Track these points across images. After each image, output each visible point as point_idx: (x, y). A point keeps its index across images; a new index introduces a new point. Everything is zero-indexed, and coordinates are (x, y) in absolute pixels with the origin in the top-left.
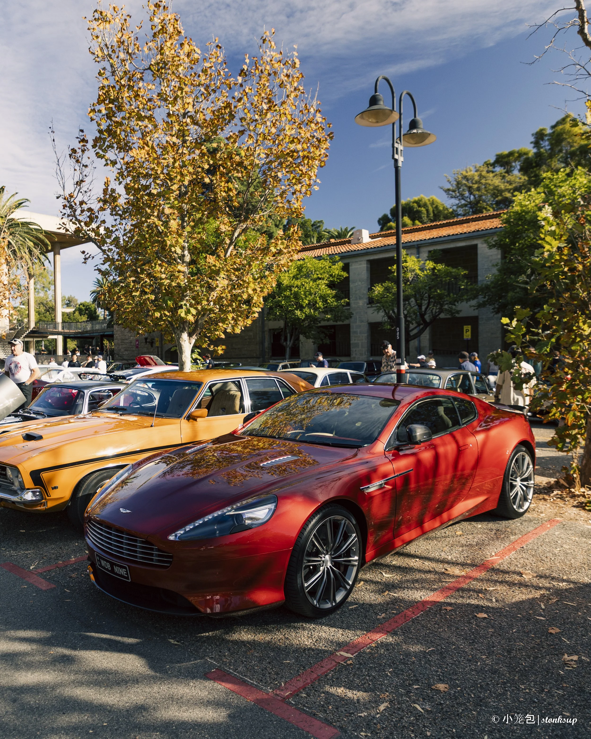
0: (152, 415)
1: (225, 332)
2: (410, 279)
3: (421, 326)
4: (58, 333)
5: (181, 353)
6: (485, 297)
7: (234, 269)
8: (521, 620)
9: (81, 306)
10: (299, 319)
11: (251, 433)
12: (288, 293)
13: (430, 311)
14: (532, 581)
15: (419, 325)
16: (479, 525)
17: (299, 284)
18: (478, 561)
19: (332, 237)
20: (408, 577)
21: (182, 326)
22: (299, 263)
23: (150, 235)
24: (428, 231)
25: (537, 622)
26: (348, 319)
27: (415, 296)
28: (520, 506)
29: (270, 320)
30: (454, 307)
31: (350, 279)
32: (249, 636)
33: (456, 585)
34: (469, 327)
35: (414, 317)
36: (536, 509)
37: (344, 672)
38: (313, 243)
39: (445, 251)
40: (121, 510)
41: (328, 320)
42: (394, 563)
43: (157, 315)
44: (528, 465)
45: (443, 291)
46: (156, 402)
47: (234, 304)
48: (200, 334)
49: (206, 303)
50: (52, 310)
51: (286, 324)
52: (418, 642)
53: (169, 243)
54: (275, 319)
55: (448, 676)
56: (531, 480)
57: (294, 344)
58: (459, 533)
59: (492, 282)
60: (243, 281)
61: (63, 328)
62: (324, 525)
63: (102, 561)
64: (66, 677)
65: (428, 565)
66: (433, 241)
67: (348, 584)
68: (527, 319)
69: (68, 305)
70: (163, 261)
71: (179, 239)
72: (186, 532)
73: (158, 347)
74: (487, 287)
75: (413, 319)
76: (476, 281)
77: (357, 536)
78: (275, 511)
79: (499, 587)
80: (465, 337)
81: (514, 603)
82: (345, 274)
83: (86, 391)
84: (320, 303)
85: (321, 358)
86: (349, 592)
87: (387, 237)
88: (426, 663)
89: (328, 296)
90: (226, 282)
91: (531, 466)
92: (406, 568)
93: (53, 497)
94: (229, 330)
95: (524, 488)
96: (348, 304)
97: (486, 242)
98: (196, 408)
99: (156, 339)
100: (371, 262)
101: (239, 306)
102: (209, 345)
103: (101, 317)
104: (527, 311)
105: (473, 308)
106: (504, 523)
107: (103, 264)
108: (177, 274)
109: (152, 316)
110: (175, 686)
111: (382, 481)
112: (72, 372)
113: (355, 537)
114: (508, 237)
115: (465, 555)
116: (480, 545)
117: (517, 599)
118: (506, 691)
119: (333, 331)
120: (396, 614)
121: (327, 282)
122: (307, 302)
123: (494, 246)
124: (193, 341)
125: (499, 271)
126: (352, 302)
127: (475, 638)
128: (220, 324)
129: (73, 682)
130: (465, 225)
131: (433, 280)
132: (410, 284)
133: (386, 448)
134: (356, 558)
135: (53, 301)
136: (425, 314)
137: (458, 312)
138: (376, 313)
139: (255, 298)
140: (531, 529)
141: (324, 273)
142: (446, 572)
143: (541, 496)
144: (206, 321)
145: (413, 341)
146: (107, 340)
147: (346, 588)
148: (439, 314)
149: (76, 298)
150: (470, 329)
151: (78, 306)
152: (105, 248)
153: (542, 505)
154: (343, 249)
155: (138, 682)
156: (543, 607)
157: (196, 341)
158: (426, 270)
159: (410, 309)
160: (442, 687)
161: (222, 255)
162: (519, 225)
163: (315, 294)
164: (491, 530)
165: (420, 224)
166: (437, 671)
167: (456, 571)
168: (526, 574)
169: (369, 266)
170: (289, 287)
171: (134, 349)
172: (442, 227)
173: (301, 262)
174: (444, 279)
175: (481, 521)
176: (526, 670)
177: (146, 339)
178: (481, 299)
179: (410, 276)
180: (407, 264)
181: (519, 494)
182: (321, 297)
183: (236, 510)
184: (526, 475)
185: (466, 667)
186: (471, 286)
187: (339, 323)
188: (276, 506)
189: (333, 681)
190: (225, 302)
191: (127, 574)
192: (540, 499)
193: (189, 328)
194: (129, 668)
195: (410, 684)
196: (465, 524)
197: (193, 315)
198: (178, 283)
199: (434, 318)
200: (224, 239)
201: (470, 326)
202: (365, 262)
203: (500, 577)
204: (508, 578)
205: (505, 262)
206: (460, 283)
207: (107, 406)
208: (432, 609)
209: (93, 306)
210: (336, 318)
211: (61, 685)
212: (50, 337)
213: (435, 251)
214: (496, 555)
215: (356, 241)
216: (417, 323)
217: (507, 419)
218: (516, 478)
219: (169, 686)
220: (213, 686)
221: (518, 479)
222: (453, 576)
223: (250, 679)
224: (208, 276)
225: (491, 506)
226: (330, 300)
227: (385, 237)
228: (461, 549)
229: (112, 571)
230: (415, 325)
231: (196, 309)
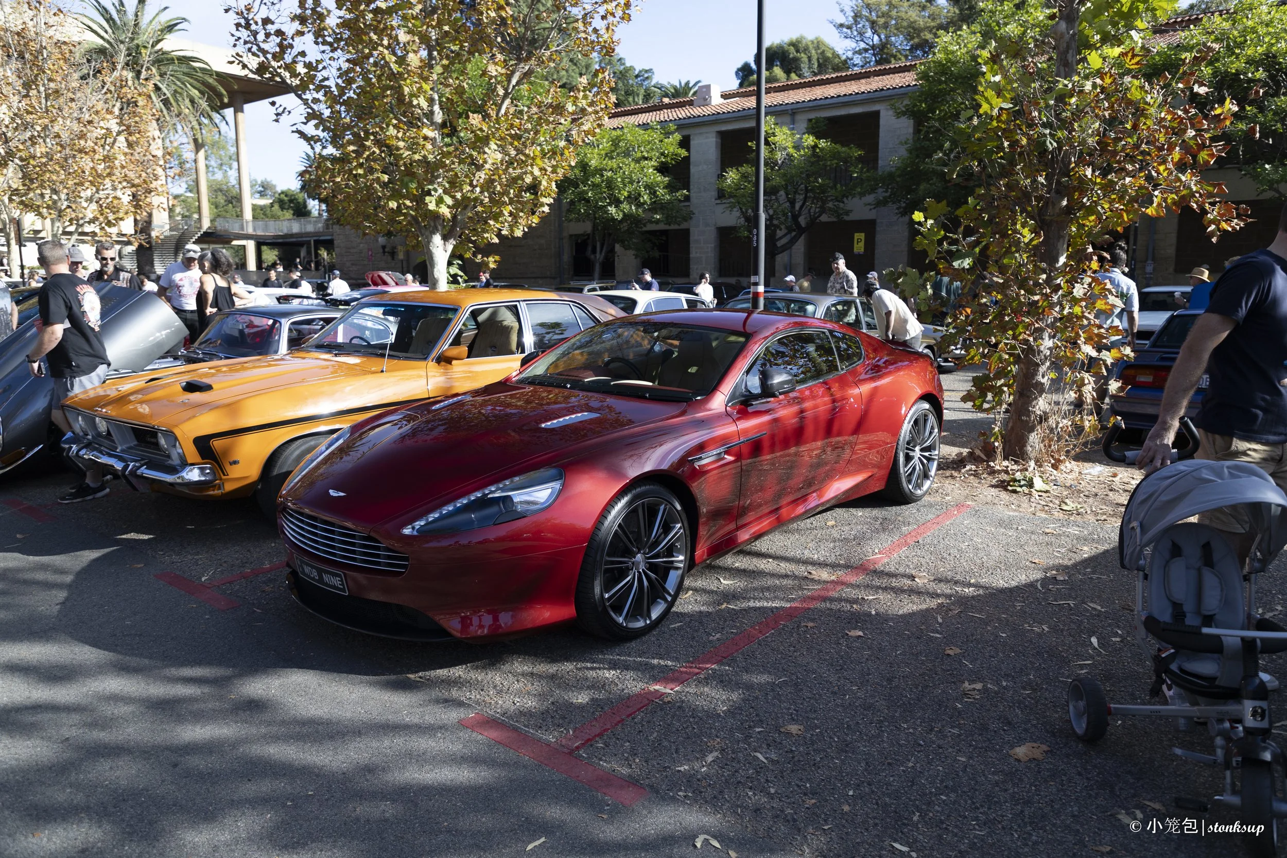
0: (383, 356)
1: (499, 235)
2: (780, 162)
3: (794, 234)
4: (248, 237)
5: (433, 265)
6: (886, 192)
7: (511, 136)
8: (909, 638)
9: (283, 196)
10: (613, 219)
11: (533, 381)
12: (597, 179)
13: (807, 211)
14: (928, 586)
15: (789, 232)
16: (859, 512)
17: (615, 166)
18: (855, 561)
19: (666, 95)
20: (756, 584)
21: (432, 224)
22: (614, 133)
23: (379, 78)
24: (808, 89)
25: (931, 641)
26: (686, 221)
27: (785, 187)
28: (919, 486)
29: (571, 220)
30: (841, 205)
31: (692, 160)
32: (526, 668)
33: (823, 593)
34: (862, 236)
35: (783, 219)
36: (940, 491)
37: (659, 713)
38: (637, 104)
39: (832, 120)
40: (332, 493)
41: (657, 222)
42: (737, 565)
43: (393, 205)
44: (932, 428)
45: (827, 181)
46: (392, 339)
47: (512, 191)
48: (460, 237)
49: (469, 188)
50: (235, 200)
51: (595, 227)
52: (764, 669)
53: (406, 90)
54: (578, 220)
55: (803, 714)
56: (935, 449)
57: (606, 258)
58: (830, 523)
59: (898, 168)
60: (525, 155)
61: (254, 230)
62: (634, 511)
63: (305, 567)
64: (254, 730)
65: (785, 567)
66: (815, 103)
67: (669, 594)
68: (943, 218)
69: (262, 194)
70: (400, 121)
71: (424, 84)
72: (428, 524)
73: (402, 261)
74: (891, 176)
75: (782, 223)
76: (875, 168)
77: (683, 527)
78: (560, 491)
79: (881, 596)
80: (855, 250)
81: (901, 616)
82: (683, 153)
83: (283, 321)
84: (645, 197)
85: (648, 277)
86: (671, 605)
87: (748, 96)
88: (774, 698)
89: (658, 185)
90: (499, 156)
91: (936, 430)
92: (754, 572)
93: (231, 476)
94: (505, 232)
95: (925, 461)
96: (687, 198)
97: (893, 107)
98: (451, 345)
99: (399, 248)
100: (723, 135)
101: (519, 196)
102: (474, 255)
103: (315, 213)
104: (943, 207)
105: (869, 207)
106: (894, 509)
107: (305, 124)
108: (421, 142)
109: (384, 207)
110: (414, 738)
111: (722, 449)
112: (268, 295)
113: (680, 528)
114: (925, 101)
115: (838, 554)
116: (860, 539)
117: (905, 610)
118: (882, 731)
119: (664, 238)
120: (736, 634)
121: (656, 164)
122: (626, 194)
123: (904, 113)
124: (450, 247)
125: (910, 151)
126: (693, 195)
127: (845, 663)
128: (491, 222)
129: (264, 737)
130: (863, 81)
131: (813, 163)
132: (779, 169)
133: (728, 402)
134: (681, 558)
135: (237, 186)
136: (800, 215)
137: (847, 213)
138: (728, 212)
139: (544, 183)
140: (931, 516)
141: (652, 149)
142: (810, 577)
143: (948, 473)
144: (470, 218)
145: (780, 255)
146: (326, 249)
147: (665, 600)
148: (819, 216)
149: (274, 183)
150: (863, 238)
151: (277, 195)
152: (308, 96)
153: (948, 485)
154: (682, 113)
155: (360, 734)
156: (940, 620)
157: (455, 247)
158: (804, 149)
159: (777, 208)
160: (794, 728)
161: (493, 114)
162: (940, 82)
163: (639, 182)
164: (876, 519)
165: (797, 78)
166: (789, 709)
167: (824, 575)
168: (920, 577)
169: (719, 141)
170: (600, 171)
171: (366, 263)
172: (829, 84)
173: (619, 132)
174: (829, 163)
175: (863, 507)
176: (910, 704)
177: (384, 247)
178: (881, 193)
179: (779, 156)
180: (777, 139)
181: (918, 468)
182: (647, 187)
183: (503, 490)
184: (927, 444)
185: (829, 702)
186: (868, 174)
187: (674, 227)
188: (563, 485)
189: (643, 726)
190: (498, 188)
191: (342, 584)
192: (947, 477)
193: (444, 227)
194: (349, 715)
195: (750, 727)
196: (839, 511)
197: (449, 207)
198: (425, 157)
199: (813, 222)
200: (496, 88)
201: (863, 234)
202: (714, 135)
203: (884, 582)
204: (894, 583)
205: (919, 139)
206: (852, 169)
207: (315, 343)
208: (787, 627)
209: (301, 195)
210: (668, 219)
211: (246, 741)
212: (235, 243)
213: (817, 119)
214: (880, 553)
215: (702, 102)
216: (787, 228)
217: (906, 363)
218: (915, 446)
219: (407, 738)
220: (470, 736)
221: (917, 449)
222: (819, 582)
223: (525, 726)
224: (472, 146)
225: (877, 487)
226: (660, 191)
227: (744, 96)
228: (832, 545)
229: (321, 580)
230: (784, 231)
231: (453, 197)
